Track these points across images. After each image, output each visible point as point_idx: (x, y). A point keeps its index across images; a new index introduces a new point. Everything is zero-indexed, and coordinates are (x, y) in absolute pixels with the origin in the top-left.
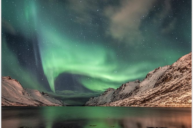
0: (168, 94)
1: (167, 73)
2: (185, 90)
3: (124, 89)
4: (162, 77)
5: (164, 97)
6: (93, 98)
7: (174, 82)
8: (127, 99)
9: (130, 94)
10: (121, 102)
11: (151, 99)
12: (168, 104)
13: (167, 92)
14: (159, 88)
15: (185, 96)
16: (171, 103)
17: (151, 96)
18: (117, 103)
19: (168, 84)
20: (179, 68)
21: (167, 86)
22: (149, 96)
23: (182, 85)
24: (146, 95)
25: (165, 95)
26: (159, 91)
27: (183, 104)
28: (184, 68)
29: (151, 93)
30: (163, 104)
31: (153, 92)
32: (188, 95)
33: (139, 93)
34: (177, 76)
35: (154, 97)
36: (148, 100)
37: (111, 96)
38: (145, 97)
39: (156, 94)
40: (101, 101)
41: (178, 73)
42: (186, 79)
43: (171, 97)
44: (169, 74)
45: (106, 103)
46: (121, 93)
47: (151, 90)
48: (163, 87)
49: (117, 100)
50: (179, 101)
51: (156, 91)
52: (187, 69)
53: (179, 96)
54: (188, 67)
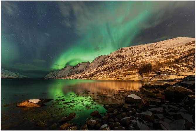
0: (104, 72)
1: (105, 59)
2: (112, 70)
3: (79, 67)
4: (102, 61)
5: (102, 74)
6: (53, 72)
7: (108, 65)
8: (80, 74)
9: (82, 71)
10: (75, 76)
11: (94, 74)
12: (103, 78)
14: (100, 68)
15: (112, 74)
16: (104, 77)
17: (95, 73)
18: (72, 77)
19: (105, 66)
20: (111, 58)
21: (104, 67)
22: (94, 73)
23: (111, 67)
24: (92, 72)
25: (103, 72)
26: (100, 70)
27: (110, 78)
28: (113, 58)
29: (95, 71)
30: (101, 78)
31: (97, 70)
32: (113, 73)
33: (88, 70)
34: (110, 62)
35: (96, 73)
36: (93, 75)
37: (68, 71)
38: (91, 73)
39: (98, 72)
40: (60, 75)
41: (110, 60)
42: (114, 64)
43: (105, 74)
44: (106, 60)
45: (64, 76)
46: (76, 69)
47: (95, 69)
48: (102, 68)
49: (73, 74)
50: (109, 76)
51: (98, 70)
52: (115, 59)
53: (109, 74)
54: (115, 58)
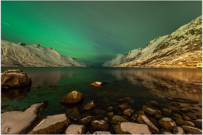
0: (163, 58)
1: (165, 41)
2: (178, 55)
3: (129, 55)
4: (160, 45)
5: (160, 60)
6: (107, 61)
7: (170, 48)
8: (131, 62)
9: (134, 59)
10: (127, 64)
11: (149, 62)
12: (162, 66)
13: (163, 57)
14: (156, 54)
15: (177, 59)
16: (164, 65)
17: (150, 60)
18: (124, 65)
19: (165, 51)
20: (176, 37)
21: (163, 52)
22: (148, 60)
23: (176, 51)
25: (161, 59)
26: (156, 56)
27: (174, 66)
28: (181, 37)
29: (150, 58)
30: (158, 66)
31: (152, 57)
32: (179, 59)
33: (141, 58)
34: (173, 44)
35: (152, 61)
36: (147, 63)
37: (120, 60)
38: (144, 60)
39: (154, 58)
40: (113, 63)
41: (175, 41)
42: (181, 46)
43: (165, 60)
44: (166, 42)
45: (116, 65)
46: (127, 58)
47: (150, 55)
48: (160, 53)
49: (124, 63)
50: (171, 63)
51: (154, 56)
52: (183, 37)
53: (171, 60)
54: (184, 36)
